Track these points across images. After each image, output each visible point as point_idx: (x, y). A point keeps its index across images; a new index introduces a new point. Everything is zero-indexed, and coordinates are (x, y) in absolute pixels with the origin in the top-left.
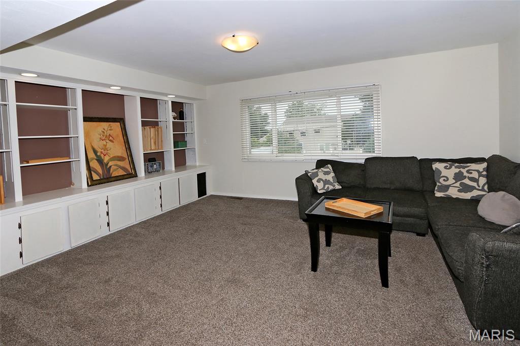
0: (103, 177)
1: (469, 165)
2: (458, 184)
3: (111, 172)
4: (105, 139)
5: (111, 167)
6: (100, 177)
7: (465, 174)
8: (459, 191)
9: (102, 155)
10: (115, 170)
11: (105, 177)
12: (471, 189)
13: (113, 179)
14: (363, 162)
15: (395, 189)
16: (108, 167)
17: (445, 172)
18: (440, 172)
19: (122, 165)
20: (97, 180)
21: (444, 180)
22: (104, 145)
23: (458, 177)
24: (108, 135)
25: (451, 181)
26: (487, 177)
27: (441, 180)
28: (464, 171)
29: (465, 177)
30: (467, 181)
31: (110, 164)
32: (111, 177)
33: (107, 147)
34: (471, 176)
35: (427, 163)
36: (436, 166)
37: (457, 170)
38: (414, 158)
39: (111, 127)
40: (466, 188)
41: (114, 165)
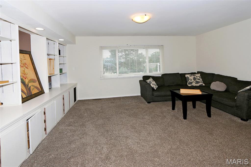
0: (28, 95)
1: (195, 75)
2: (195, 81)
3: (31, 91)
4: (23, 66)
5: (30, 87)
6: (26, 95)
7: (196, 78)
8: (196, 83)
9: (24, 79)
10: (33, 89)
11: (29, 95)
12: (199, 82)
13: (34, 96)
14: (161, 76)
15: (175, 85)
16: (29, 87)
17: (190, 78)
18: (189, 78)
19: (35, 85)
20: (25, 98)
21: (190, 80)
22: (23, 71)
23: (194, 79)
24: (24, 63)
25: (193, 80)
26: (202, 78)
27: (189, 80)
28: (195, 77)
29: (196, 79)
30: (197, 80)
31: (29, 85)
32: (32, 95)
33: (25, 72)
34: (198, 78)
35: (183, 75)
36: (186, 76)
37: (193, 77)
38: (178, 73)
39: (25, 57)
40: (197, 82)
41: (31, 86)
